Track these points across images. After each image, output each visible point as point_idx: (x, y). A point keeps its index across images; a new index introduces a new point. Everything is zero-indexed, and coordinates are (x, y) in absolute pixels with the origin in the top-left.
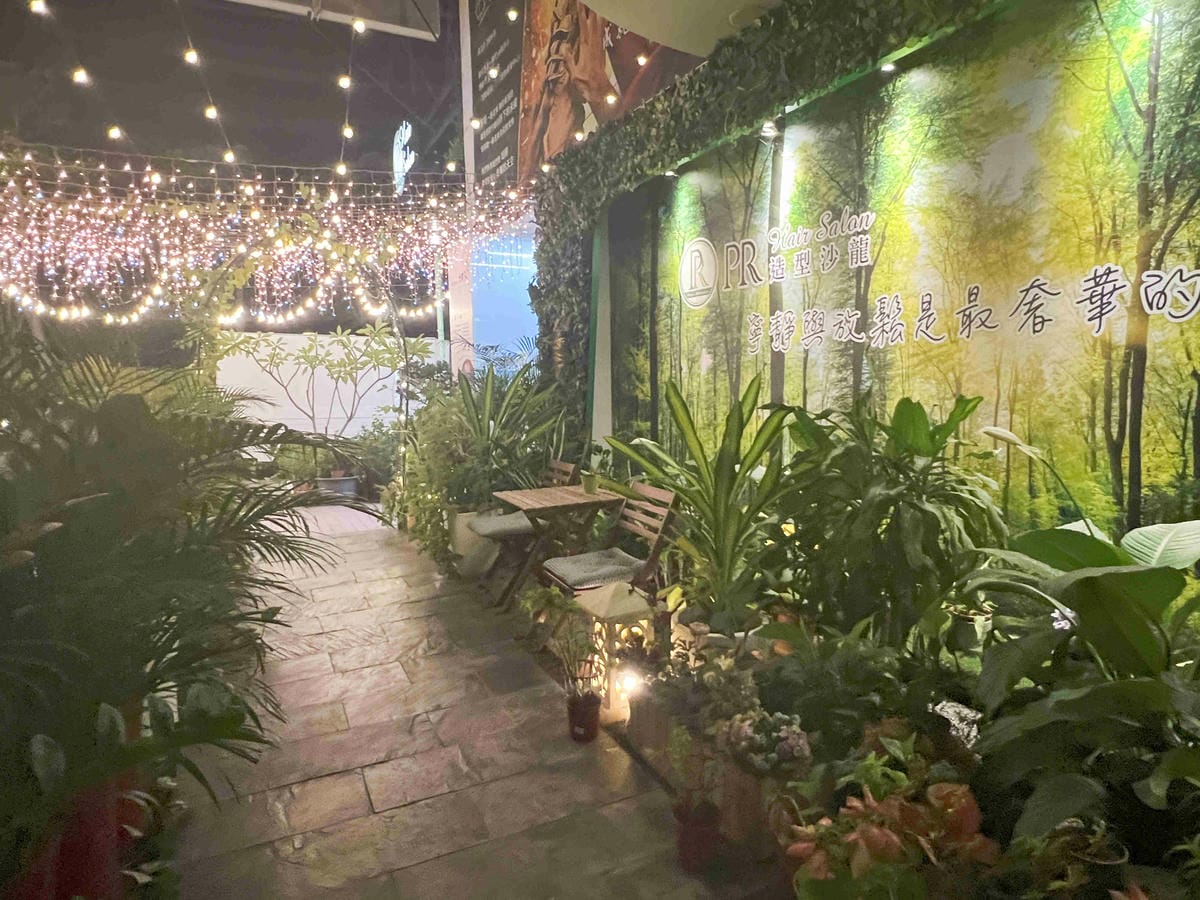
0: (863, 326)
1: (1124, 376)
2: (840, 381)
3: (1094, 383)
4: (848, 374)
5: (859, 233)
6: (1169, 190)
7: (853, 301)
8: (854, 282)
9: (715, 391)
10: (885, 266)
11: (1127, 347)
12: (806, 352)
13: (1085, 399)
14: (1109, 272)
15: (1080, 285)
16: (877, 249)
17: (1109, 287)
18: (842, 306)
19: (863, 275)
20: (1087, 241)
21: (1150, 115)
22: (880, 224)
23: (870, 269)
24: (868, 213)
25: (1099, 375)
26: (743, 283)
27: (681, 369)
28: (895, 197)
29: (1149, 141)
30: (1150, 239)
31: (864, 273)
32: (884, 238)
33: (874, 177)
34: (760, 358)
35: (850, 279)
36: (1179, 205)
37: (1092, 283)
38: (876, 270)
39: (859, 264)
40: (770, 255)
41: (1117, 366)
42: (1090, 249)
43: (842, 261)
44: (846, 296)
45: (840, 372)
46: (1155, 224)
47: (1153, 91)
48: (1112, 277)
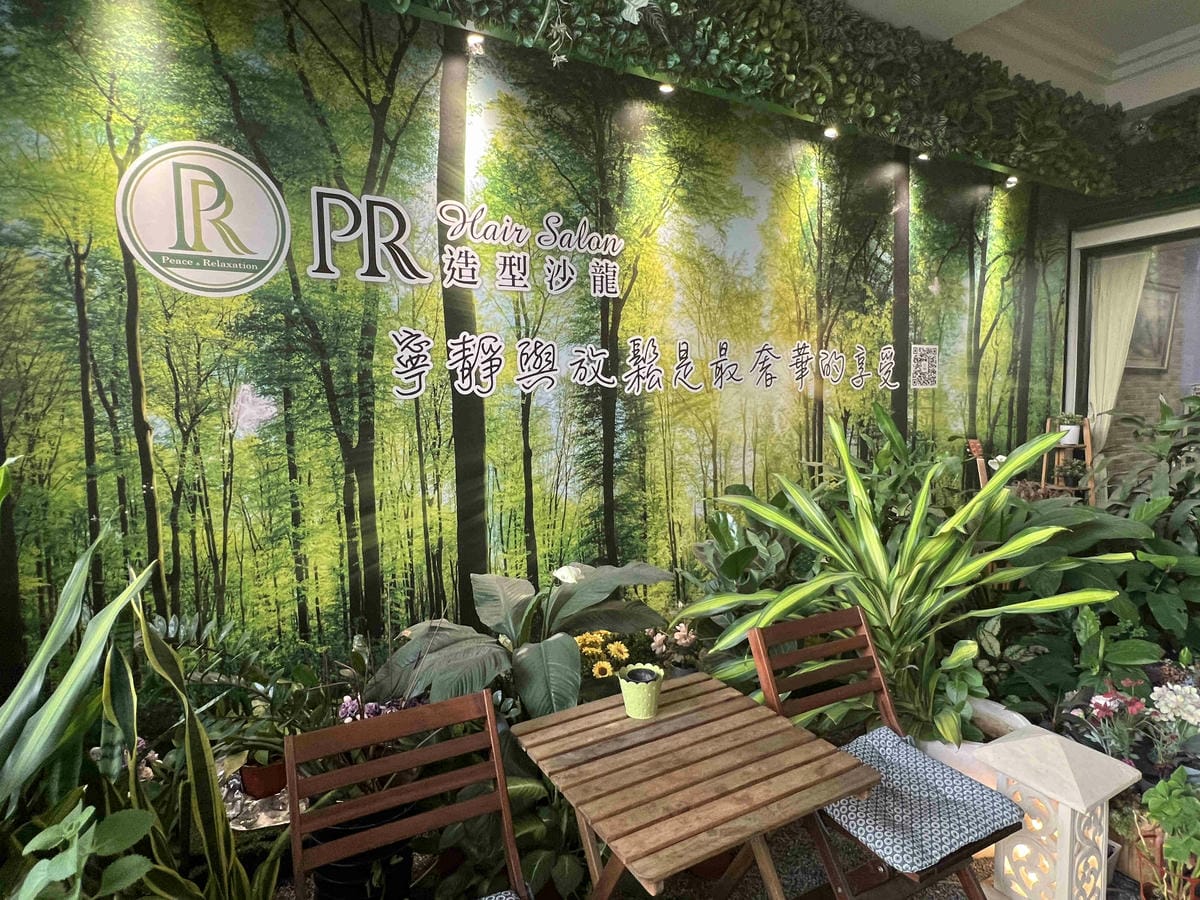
0: (612, 367)
1: (814, 418)
2: (585, 435)
3: (800, 426)
4: (596, 424)
5: (603, 257)
6: (829, 298)
7: (597, 337)
8: (598, 314)
9: (293, 470)
10: (638, 304)
11: (815, 399)
13: (796, 437)
14: (805, 347)
15: (791, 354)
16: (627, 282)
17: (805, 358)
18: (583, 340)
19: (610, 310)
20: (793, 321)
21: (819, 245)
22: (629, 253)
23: (619, 303)
24: (614, 236)
25: (802, 419)
26: (373, 271)
28: (647, 230)
29: (820, 264)
30: (822, 328)
31: (611, 307)
32: (635, 272)
33: (620, 197)
35: (592, 309)
36: (833, 311)
37: (796, 353)
38: (627, 306)
39: (605, 293)
40: (443, 241)
41: (811, 413)
42: (795, 328)
43: (581, 284)
44: (587, 329)
45: (585, 423)
46: (824, 318)
47: (820, 229)
48: (807, 350)
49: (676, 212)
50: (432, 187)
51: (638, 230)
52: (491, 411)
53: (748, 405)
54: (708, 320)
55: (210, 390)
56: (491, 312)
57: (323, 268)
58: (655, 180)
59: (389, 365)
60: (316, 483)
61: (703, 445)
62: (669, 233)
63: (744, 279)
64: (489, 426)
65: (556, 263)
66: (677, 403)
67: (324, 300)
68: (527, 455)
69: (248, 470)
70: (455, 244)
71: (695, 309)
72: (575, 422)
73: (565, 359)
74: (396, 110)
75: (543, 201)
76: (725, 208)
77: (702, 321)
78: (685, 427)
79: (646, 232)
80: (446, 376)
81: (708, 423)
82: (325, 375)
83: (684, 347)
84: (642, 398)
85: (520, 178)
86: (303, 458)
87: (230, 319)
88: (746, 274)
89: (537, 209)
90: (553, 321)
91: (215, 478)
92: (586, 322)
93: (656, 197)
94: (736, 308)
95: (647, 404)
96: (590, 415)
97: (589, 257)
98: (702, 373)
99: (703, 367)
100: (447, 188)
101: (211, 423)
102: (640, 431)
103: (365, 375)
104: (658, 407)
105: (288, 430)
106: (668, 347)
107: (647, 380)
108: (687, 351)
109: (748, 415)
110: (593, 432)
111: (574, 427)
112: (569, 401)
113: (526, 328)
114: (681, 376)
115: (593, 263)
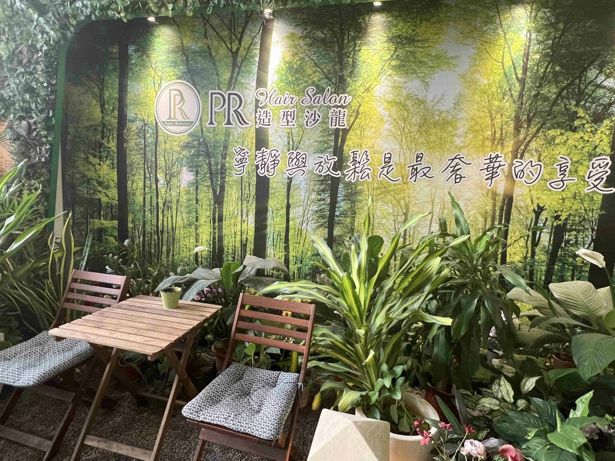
0: (338, 166)
1: (502, 209)
2: (319, 201)
3: (486, 212)
4: (327, 196)
5: (338, 107)
6: (529, 121)
7: (331, 150)
8: (333, 137)
9: (197, 201)
10: (358, 131)
11: (505, 195)
12: (290, 179)
13: (481, 219)
14: (497, 156)
15: (483, 161)
16: (352, 119)
17: (497, 165)
18: (322, 152)
19: (340, 136)
20: (487, 139)
21: (522, 82)
22: (355, 104)
23: (346, 132)
24: (346, 95)
25: (489, 208)
26: (229, 123)
27: (157, 180)
28: (368, 89)
29: (521, 95)
30: (518, 144)
31: (341, 133)
32: (358, 113)
33: (351, 72)
34: (245, 180)
35: (329, 135)
36: (533, 130)
37: (488, 161)
38: (351, 133)
39: (337, 126)
40: (257, 107)
41: (499, 204)
42: (488, 143)
43: (323, 122)
44: (326, 145)
45: (320, 195)
46: (521, 136)
47: (525, 70)
48: (499, 159)
49: (390, 75)
50: (254, 83)
51: (362, 89)
52: (272, 184)
53: (437, 194)
54: (409, 139)
55: (175, 169)
56: (276, 139)
57: (211, 123)
58: (376, 58)
59: (232, 162)
60: (204, 207)
61: (397, 215)
62: (384, 88)
63: (442, 112)
64: (271, 191)
65: (311, 112)
66: (380, 188)
67: (211, 135)
68: (288, 207)
69: (184, 198)
70: (262, 108)
71: (399, 133)
72: (314, 193)
73: (312, 162)
74: (242, 52)
75: (306, 82)
76: (431, 67)
77: (404, 140)
78: (385, 203)
79: (367, 90)
80: (254, 167)
81: (402, 202)
82: (210, 165)
83: (389, 156)
84: (356, 184)
85: (295, 72)
86: (200, 197)
87: (182, 144)
88: (444, 108)
89: (302, 86)
90: (307, 142)
91: (175, 200)
92: (325, 142)
93: (376, 68)
94: (433, 131)
95: (359, 188)
96: (323, 191)
97: (330, 107)
98: (401, 172)
99: (402, 168)
100: (260, 82)
101: (174, 180)
102: (353, 202)
103: (223, 166)
104: (366, 190)
105: (196, 185)
106: (377, 155)
107: (361, 174)
108: (390, 158)
109: (437, 200)
110: (324, 200)
111: (314, 196)
112: (312, 183)
113: (292, 146)
114: (385, 172)
115: (332, 111)
